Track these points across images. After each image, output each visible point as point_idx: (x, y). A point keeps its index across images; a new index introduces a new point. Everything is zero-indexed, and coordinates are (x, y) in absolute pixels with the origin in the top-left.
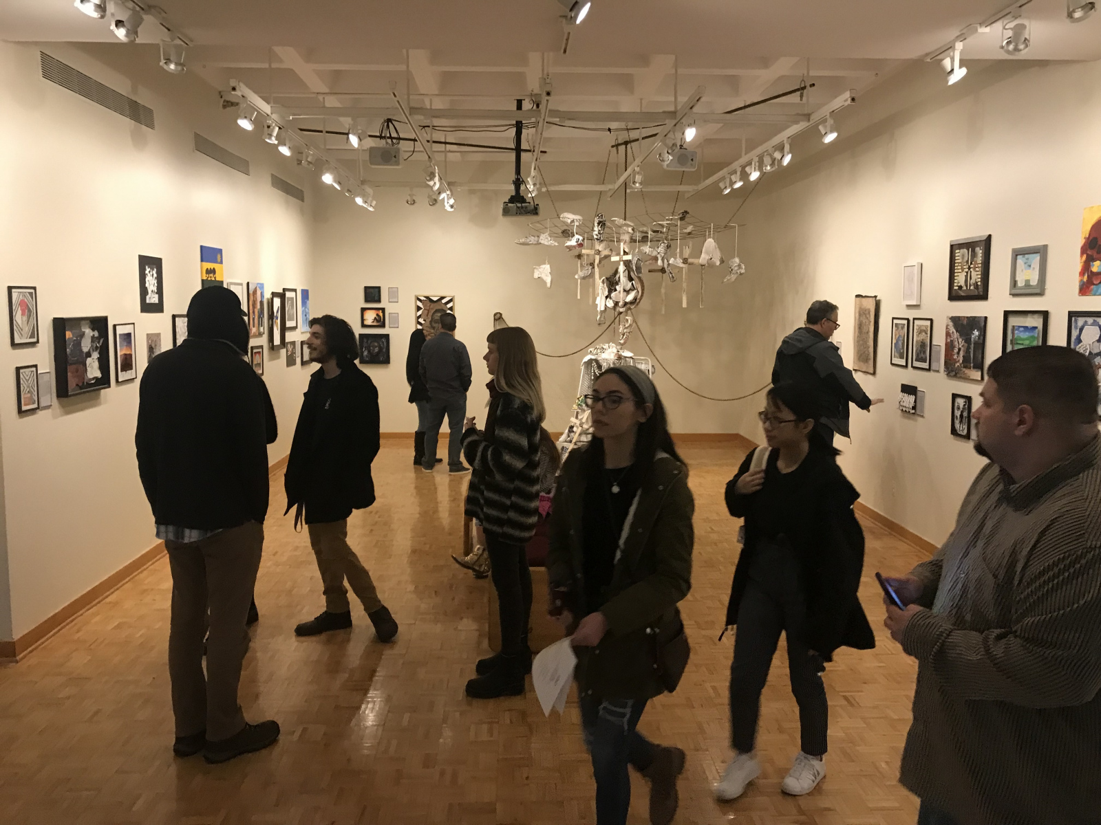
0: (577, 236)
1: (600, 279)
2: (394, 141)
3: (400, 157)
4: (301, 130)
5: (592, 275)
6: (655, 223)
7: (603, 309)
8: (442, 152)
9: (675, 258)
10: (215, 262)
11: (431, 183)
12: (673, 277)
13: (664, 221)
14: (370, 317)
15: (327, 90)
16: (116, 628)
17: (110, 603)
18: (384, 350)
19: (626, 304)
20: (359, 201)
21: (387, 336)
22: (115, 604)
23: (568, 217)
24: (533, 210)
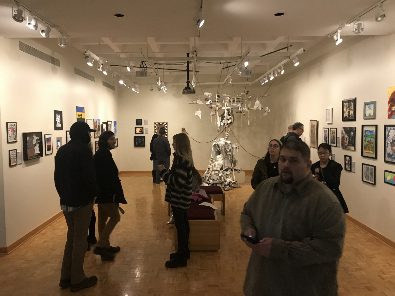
0: (210, 101)
1: (218, 115)
2: (145, 69)
3: (147, 75)
4: (111, 65)
5: (216, 114)
6: (237, 95)
7: (220, 126)
8: (162, 72)
9: (245, 108)
10: (82, 112)
11: (158, 83)
12: (244, 114)
13: (240, 95)
14: (138, 130)
15: (120, 51)
16: (43, 242)
17: (42, 233)
18: (143, 142)
19: (228, 124)
20: (133, 90)
21: (144, 137)
22: (44, 234)
23: (207, 94)
24: (193, 92)
